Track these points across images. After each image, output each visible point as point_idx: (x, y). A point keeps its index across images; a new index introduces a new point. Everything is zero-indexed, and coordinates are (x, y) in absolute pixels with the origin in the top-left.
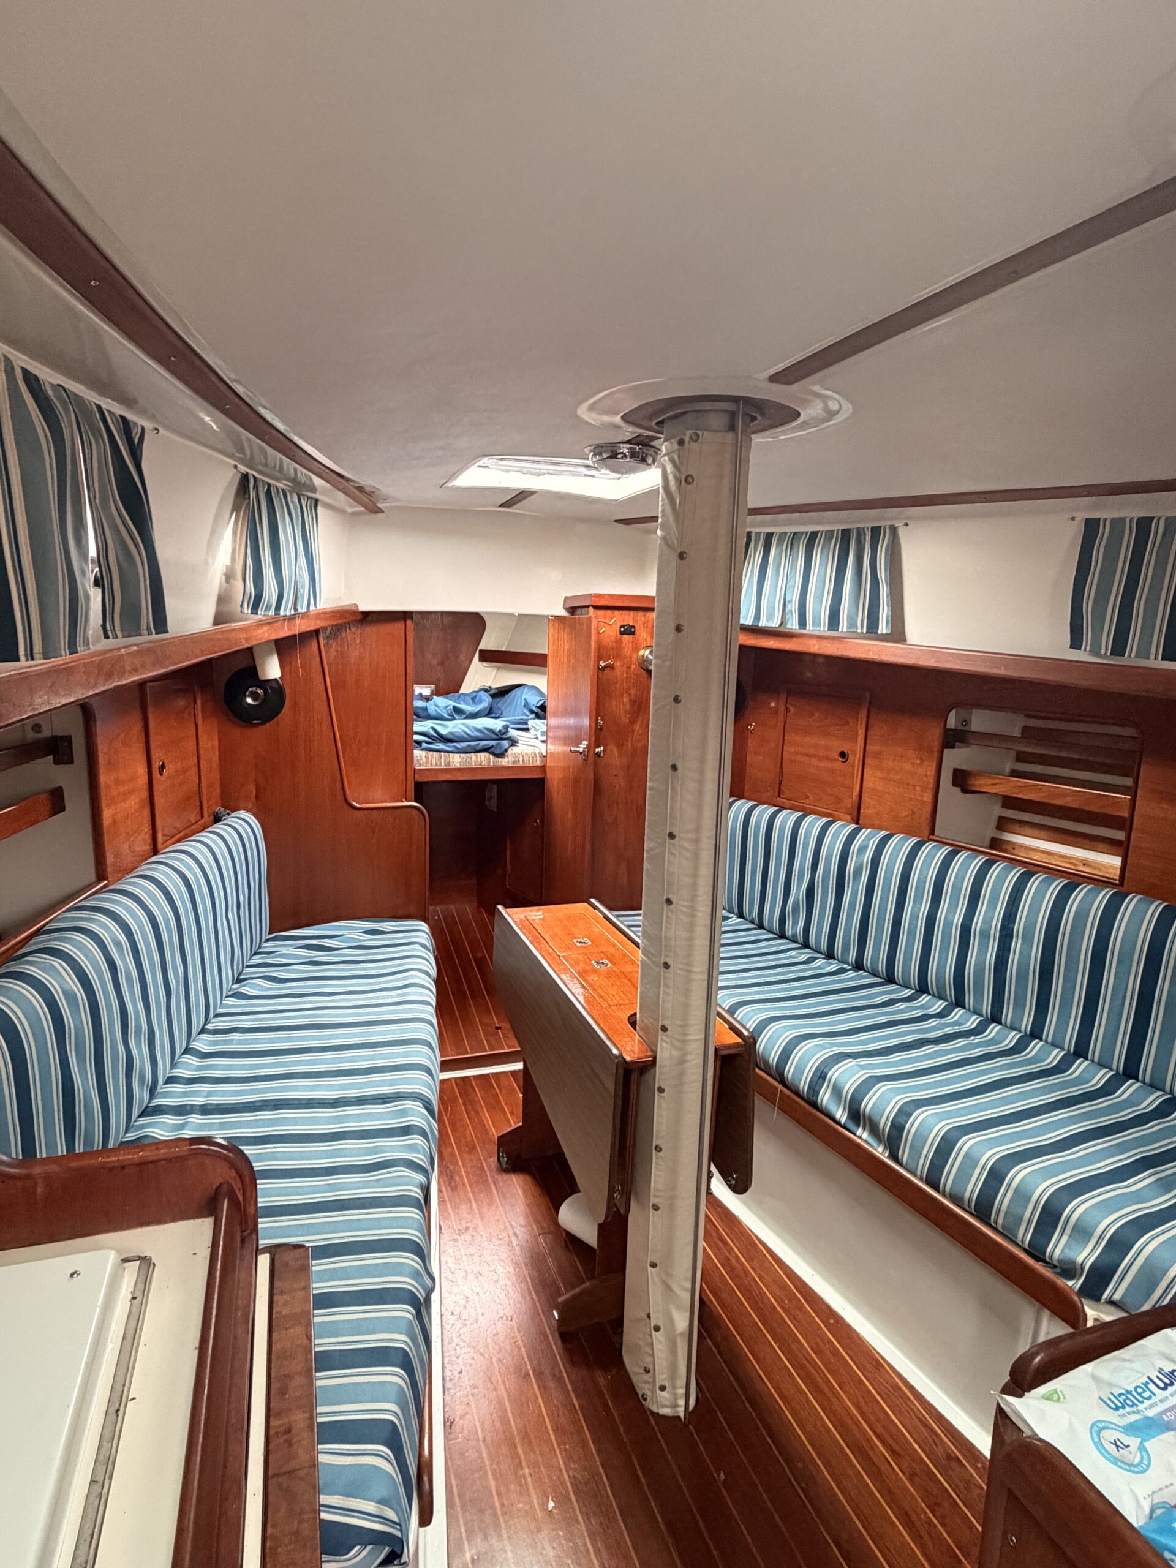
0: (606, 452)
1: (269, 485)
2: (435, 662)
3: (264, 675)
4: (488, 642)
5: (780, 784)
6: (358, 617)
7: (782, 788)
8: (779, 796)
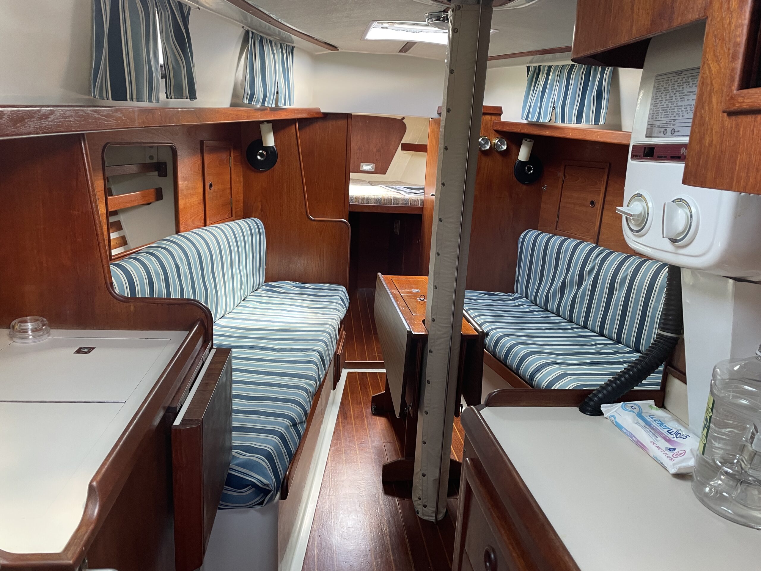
0: (434, 17)
1: (261, 37)
2: (375, 150)
3: (266, 144)
4: (407, 139)
5: (557, 222)
6: (321, 116)
7: (558, 224)
8: (556, 229)
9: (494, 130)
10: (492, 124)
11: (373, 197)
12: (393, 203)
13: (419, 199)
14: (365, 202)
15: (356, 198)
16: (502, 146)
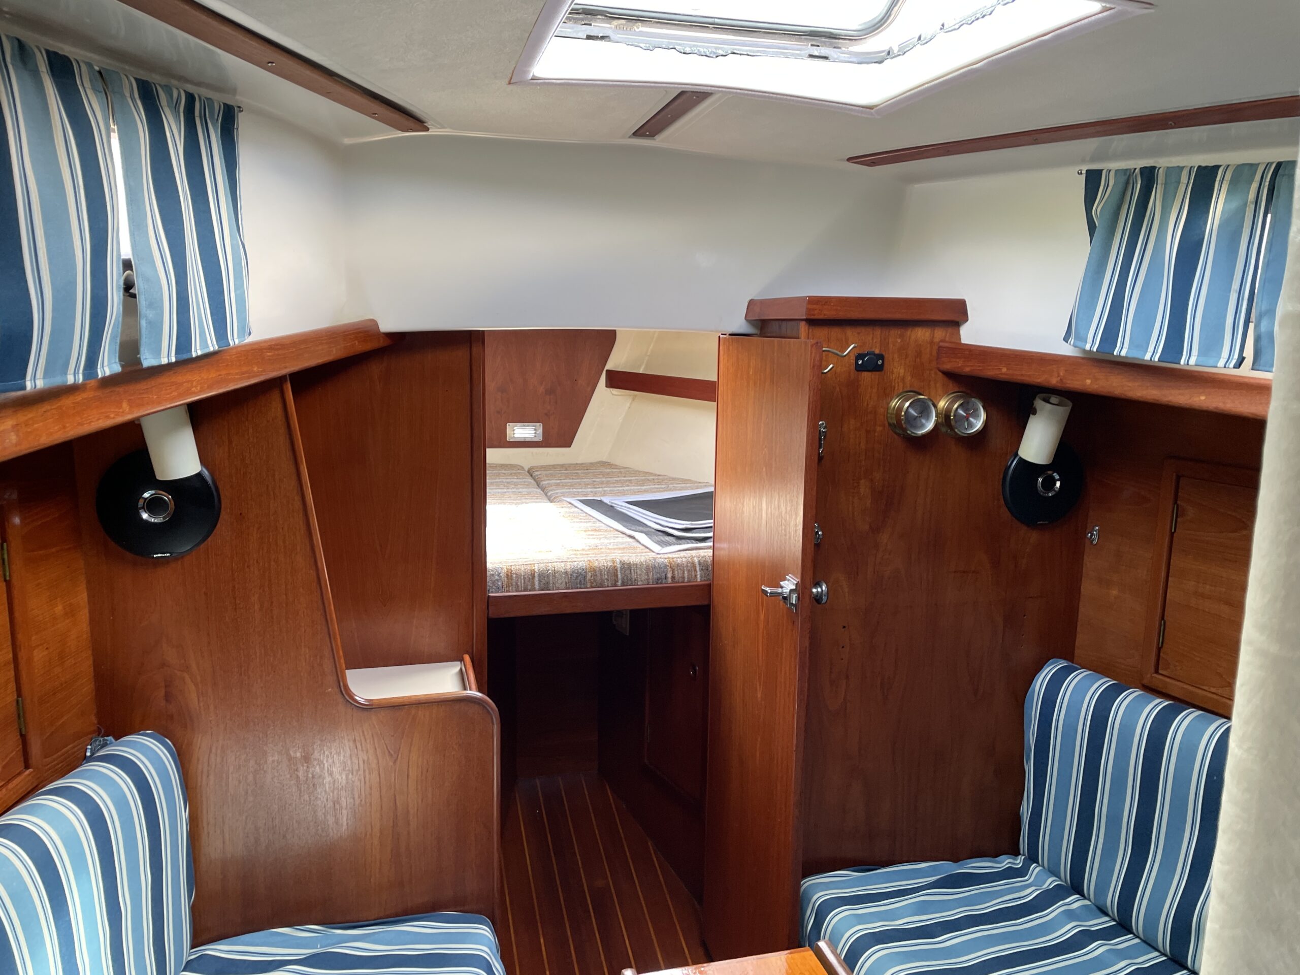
3: (166, 469)
4: (617, 361)
6: (382, 343)
7: (1161, 654)
8: (1157, 672)
9: (940, 371)
10: (934, 353)
11: (560, 567)
12: (623, 579)
13: (696, 560)
14: (537, 586)
15: (509, 575)
16: (971, 419)
